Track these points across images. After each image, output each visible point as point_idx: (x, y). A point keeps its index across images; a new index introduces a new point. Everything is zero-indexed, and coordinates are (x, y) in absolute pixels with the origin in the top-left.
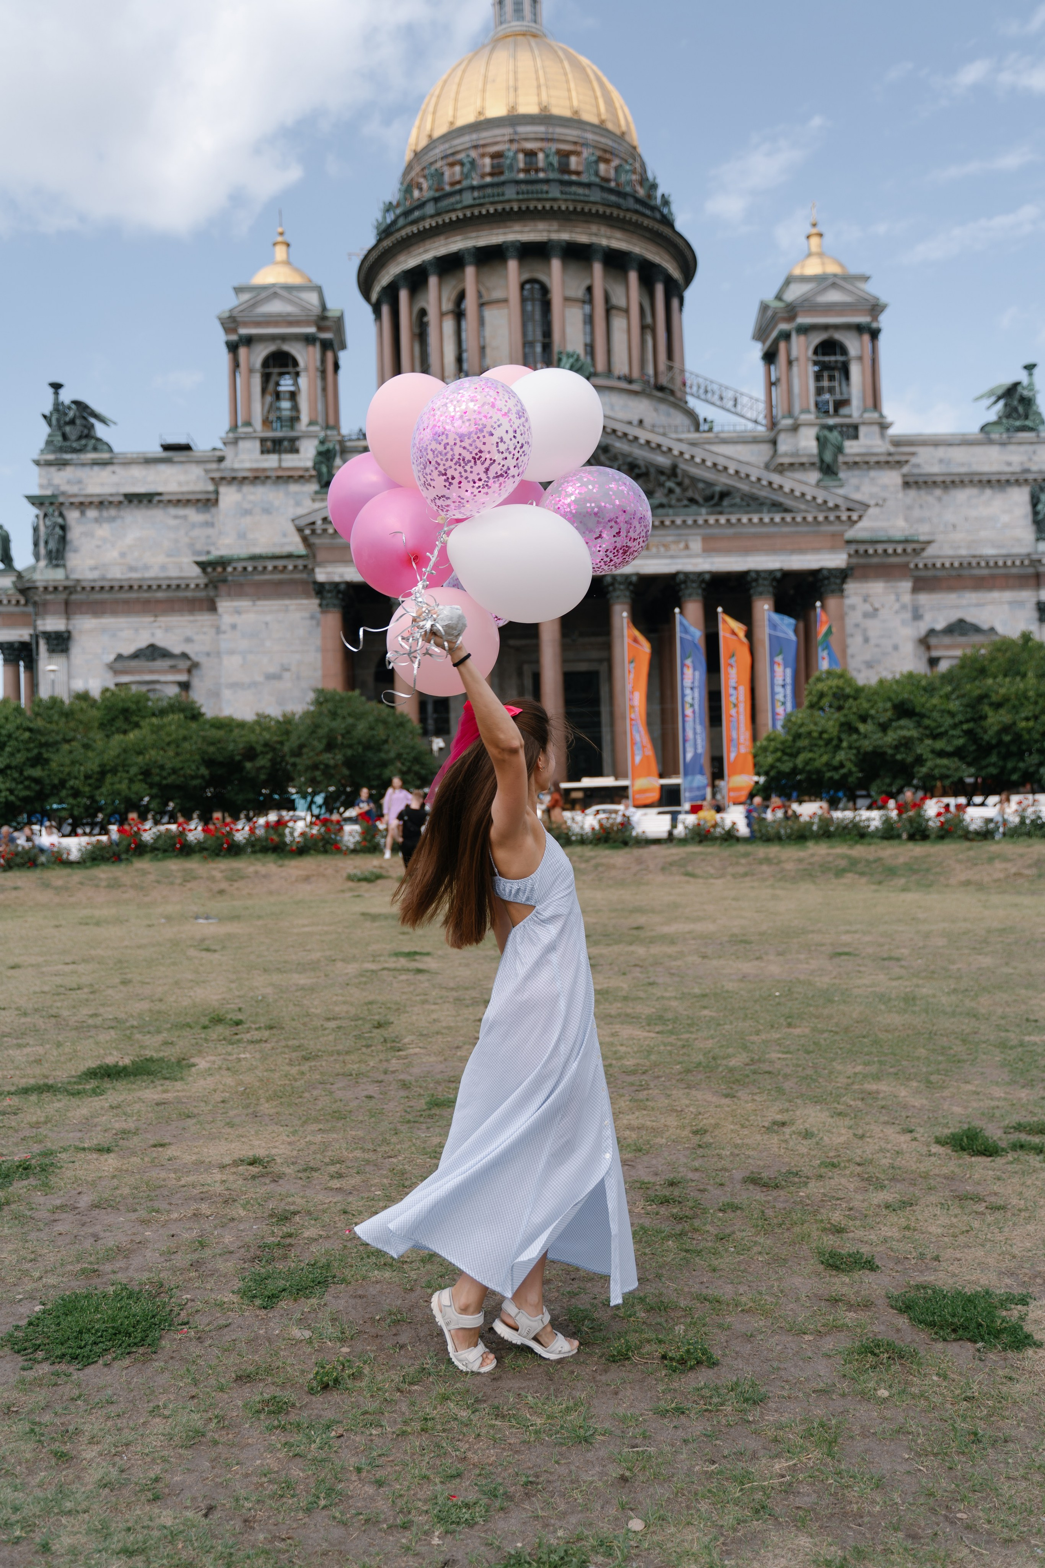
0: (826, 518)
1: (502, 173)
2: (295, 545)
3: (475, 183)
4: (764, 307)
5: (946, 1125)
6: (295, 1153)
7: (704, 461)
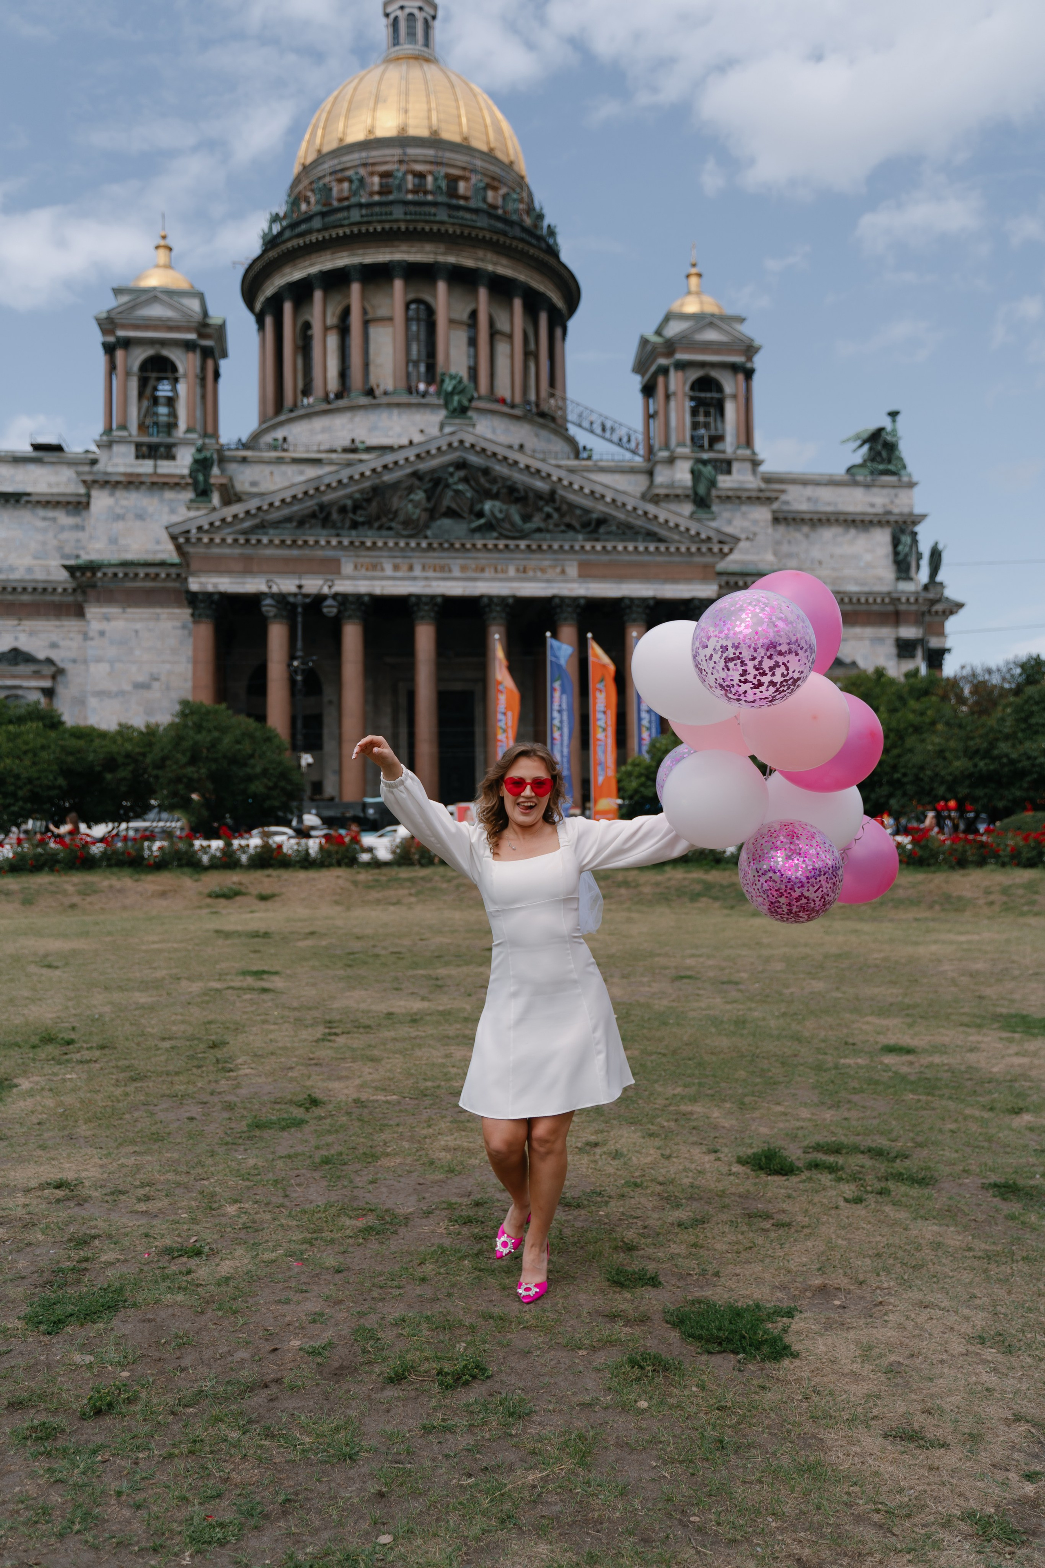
0: (699, 549)
1: (390, 192)
2: (167, 552)
3: (363, 200)
4: (644, 342)
5: (750, 1146)
6: (105, 1175)
7: (581, 488)
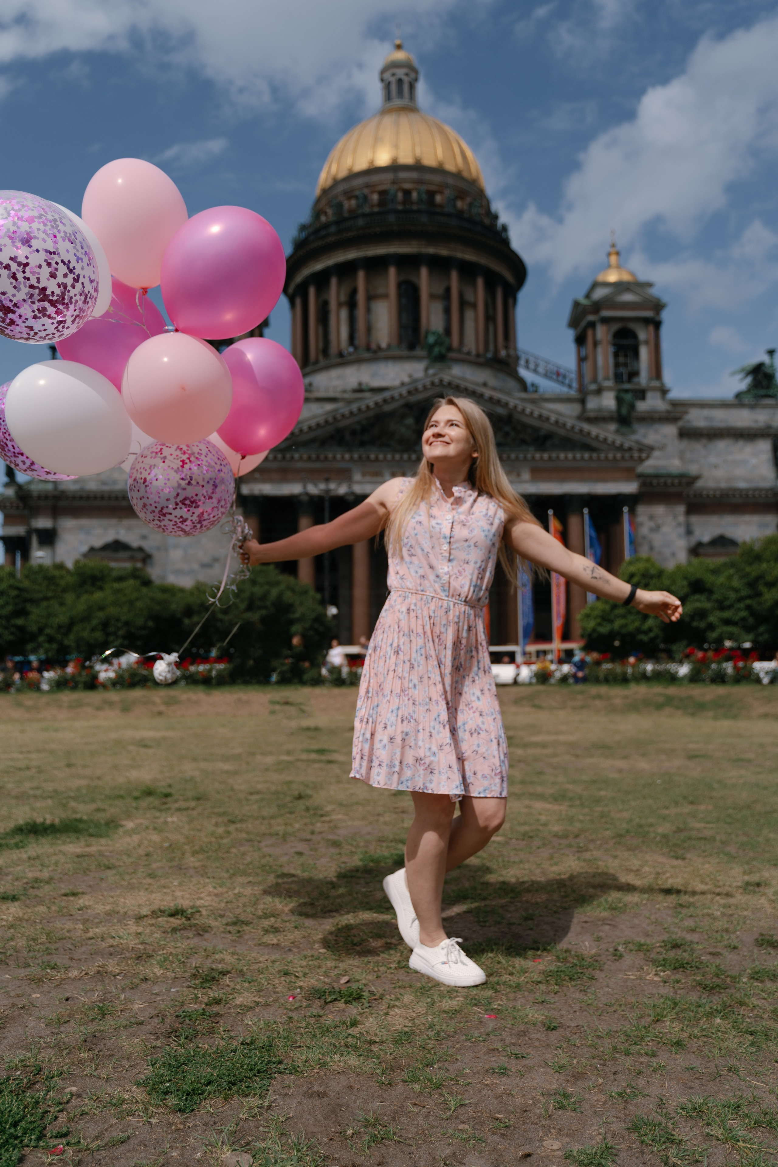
0: (623, 457)
1: (386, 205)
3: (366, 211)
4: (576, 304)
6: (223, 905)
7: (532, 413)
